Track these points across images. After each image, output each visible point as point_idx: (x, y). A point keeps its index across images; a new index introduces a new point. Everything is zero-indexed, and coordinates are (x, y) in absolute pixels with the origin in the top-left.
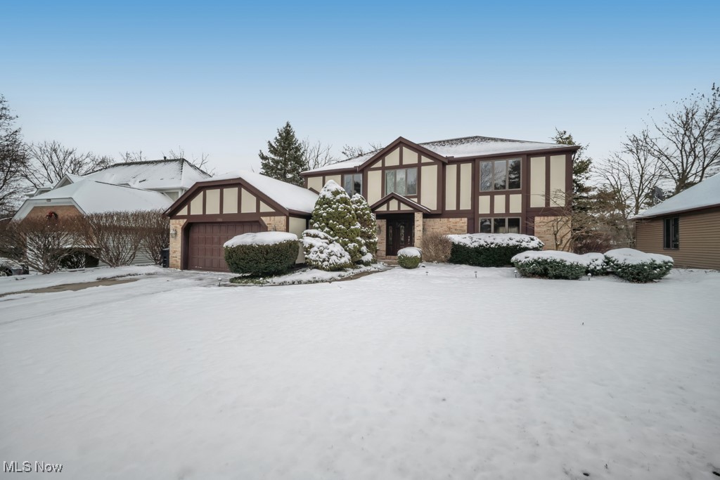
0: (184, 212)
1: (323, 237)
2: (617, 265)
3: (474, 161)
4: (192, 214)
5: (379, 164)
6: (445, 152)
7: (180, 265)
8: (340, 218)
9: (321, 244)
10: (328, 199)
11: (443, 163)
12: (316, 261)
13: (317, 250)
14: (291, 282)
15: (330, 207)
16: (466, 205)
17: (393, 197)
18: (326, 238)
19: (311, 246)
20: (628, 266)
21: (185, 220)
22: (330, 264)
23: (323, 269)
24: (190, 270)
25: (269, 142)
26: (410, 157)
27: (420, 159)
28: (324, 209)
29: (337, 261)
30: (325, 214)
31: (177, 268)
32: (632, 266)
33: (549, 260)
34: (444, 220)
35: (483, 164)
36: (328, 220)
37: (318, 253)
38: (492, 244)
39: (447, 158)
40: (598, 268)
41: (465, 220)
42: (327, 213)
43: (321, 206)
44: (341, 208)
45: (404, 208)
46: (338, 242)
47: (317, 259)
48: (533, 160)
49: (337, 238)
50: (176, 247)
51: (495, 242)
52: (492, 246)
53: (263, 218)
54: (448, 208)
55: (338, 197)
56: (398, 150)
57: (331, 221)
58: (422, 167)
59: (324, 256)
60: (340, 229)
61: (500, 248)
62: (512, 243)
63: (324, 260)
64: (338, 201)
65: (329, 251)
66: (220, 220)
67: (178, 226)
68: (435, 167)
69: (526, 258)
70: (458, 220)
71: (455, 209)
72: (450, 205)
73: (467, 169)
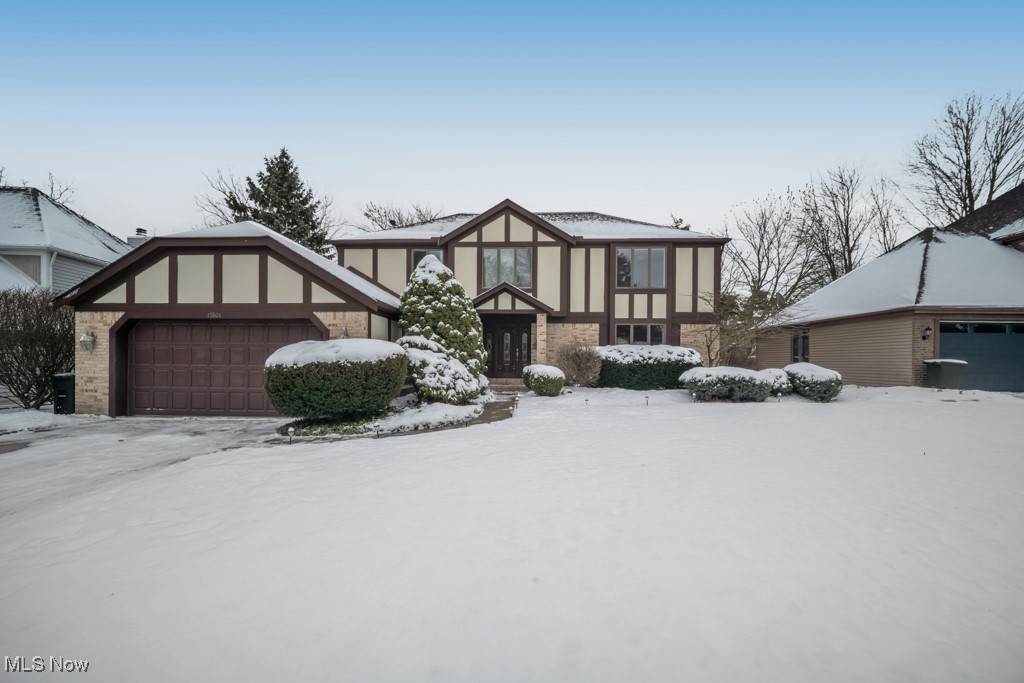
0: (118, 295)
1: (436, 349)
2: (804, 382)
3: (608, 245)
4: (138, 300)
5: (473, 237)
6: (571, 229)
7: (107, 407)
8: (454, 318)
9: (438, 361)
10: (432, 285)
11: (568, 244)
12: (437, 389)
13: (435, 370)
14: (412, 427)
15: (439, 300)
16: (597, 305)
17: (505, 288)
18: (440, 351)
19: (424, 364)
20: (816, 383)
21: (120, 315)
22: (458, 393)
23: (450, 401)
24: (131, 414)
25: (249, 179)
26: (522, 232)
27: (535, 236)
28: (427, 303)
29: (466, 388)
30: (429, 311)
31: (99, 412)
32: (821, 383)
33: (737, 379)
34: (569, 327)
35: (621, 251)
36: (435, 320)
37: (438, 376)
38: (650, 358)
39: (574, 238)
40: (784, 386)
41: (596, 326)
42: (434, 309)
43: (421, 297)
44: (455, 302)
45: (521, 306)
46: (455, 357)
47: (439, 385)
48: (679, 251)
49: (452, 350)
50: (93, 369)
51: (654, 355)
52: (651, 361)
53: (320, 315)
54: (573, 309)
55: (449, 284)
56: (502, 218)
57: (441, 323)
58: (539, 248)
59: (447, 379)
60: (455, 336)
61: (659, 364)
62: (674, 357)
63: (449, 388)
64: (449, 290)
65: (452, 371)
66: (213, 315)
67: (100, 326)
68: (557, 250)
69: (707, 376)
70: (587, 326)
71: (583, 310)
72: (577, 306)
73: (598, 256)
